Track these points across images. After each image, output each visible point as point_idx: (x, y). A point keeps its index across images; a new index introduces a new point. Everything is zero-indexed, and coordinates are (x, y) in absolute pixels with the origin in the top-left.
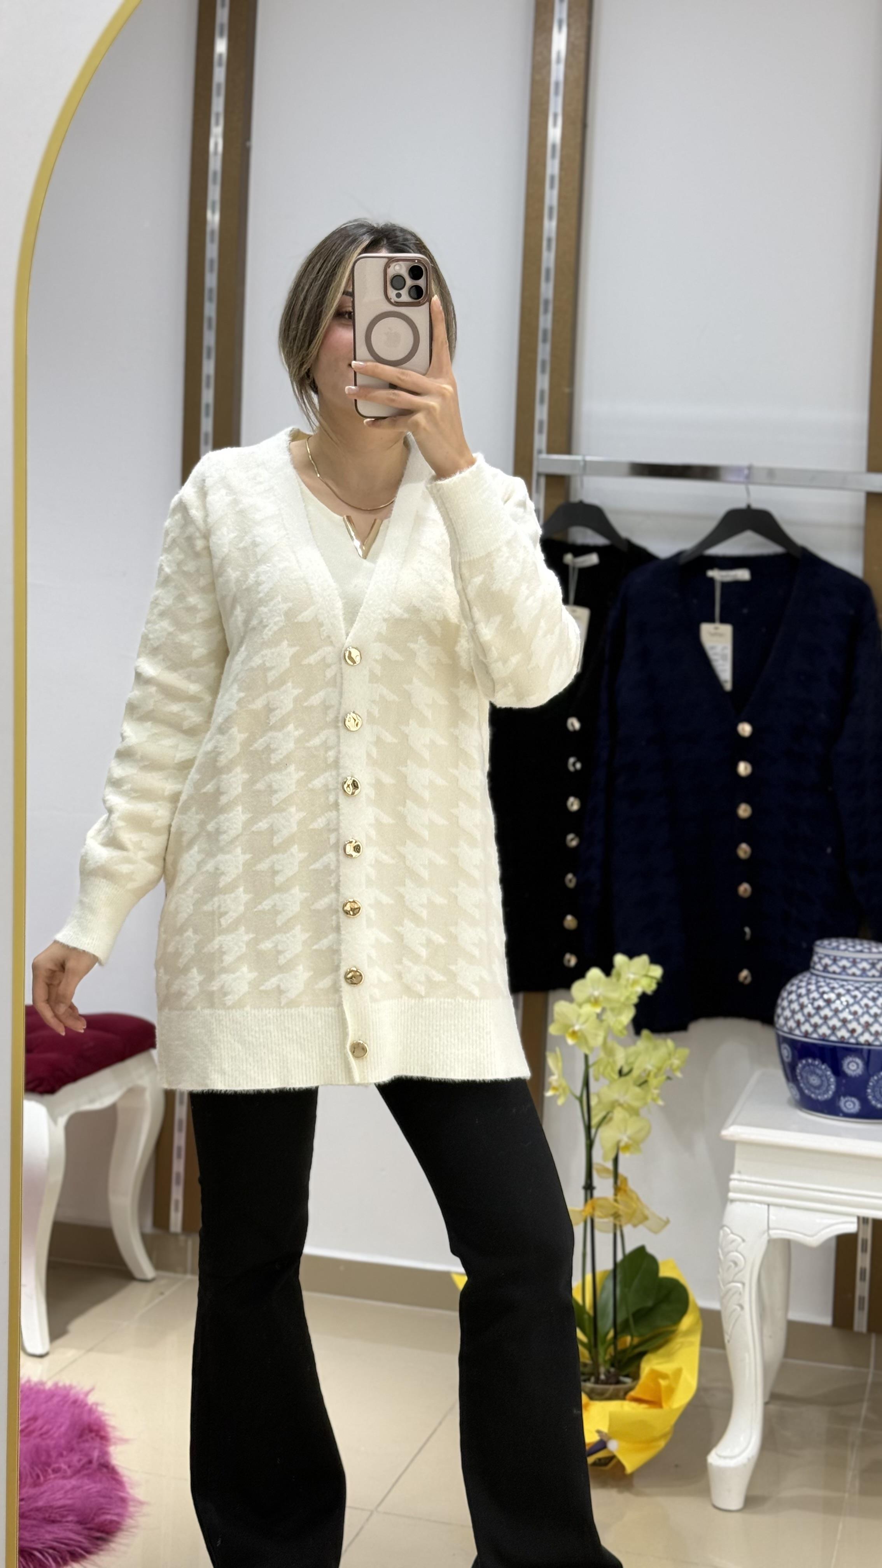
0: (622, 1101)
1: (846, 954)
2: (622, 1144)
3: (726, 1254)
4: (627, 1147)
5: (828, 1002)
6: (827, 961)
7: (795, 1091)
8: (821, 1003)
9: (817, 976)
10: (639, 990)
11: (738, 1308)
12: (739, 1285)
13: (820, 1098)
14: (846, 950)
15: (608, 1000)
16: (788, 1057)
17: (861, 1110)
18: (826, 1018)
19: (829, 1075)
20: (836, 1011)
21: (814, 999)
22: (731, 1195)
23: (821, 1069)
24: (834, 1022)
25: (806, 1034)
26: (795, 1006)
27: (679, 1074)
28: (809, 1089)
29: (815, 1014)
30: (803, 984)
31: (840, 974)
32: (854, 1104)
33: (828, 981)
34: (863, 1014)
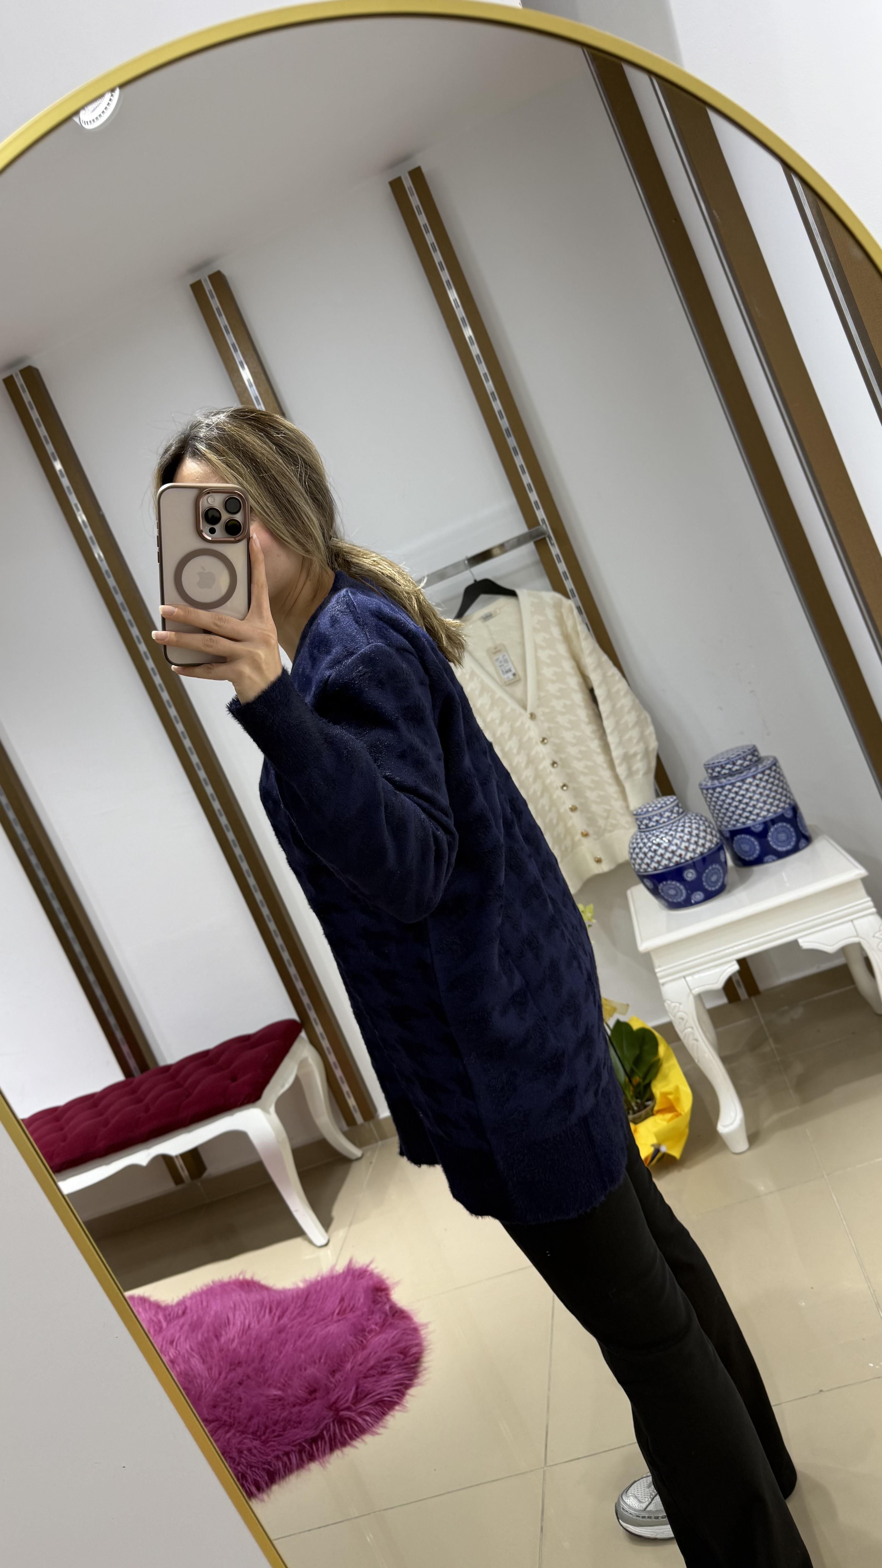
1: (654, 813)
3: (674, 1016)
6: (645, 821)
7: (663, 902)
9: (644, 832)
11: (695, 1042)
12: (689, 1030)
16: (650, 886)
17: (705, 896)
19: (679, 886)
23: (673, 885)
24: (668, 855)
25: (655, 869)
26: (641, 855)
28: (671, 898)
30: (639, 841)
31: (656, 825)
32: (700, 895)
34: (681, 844)
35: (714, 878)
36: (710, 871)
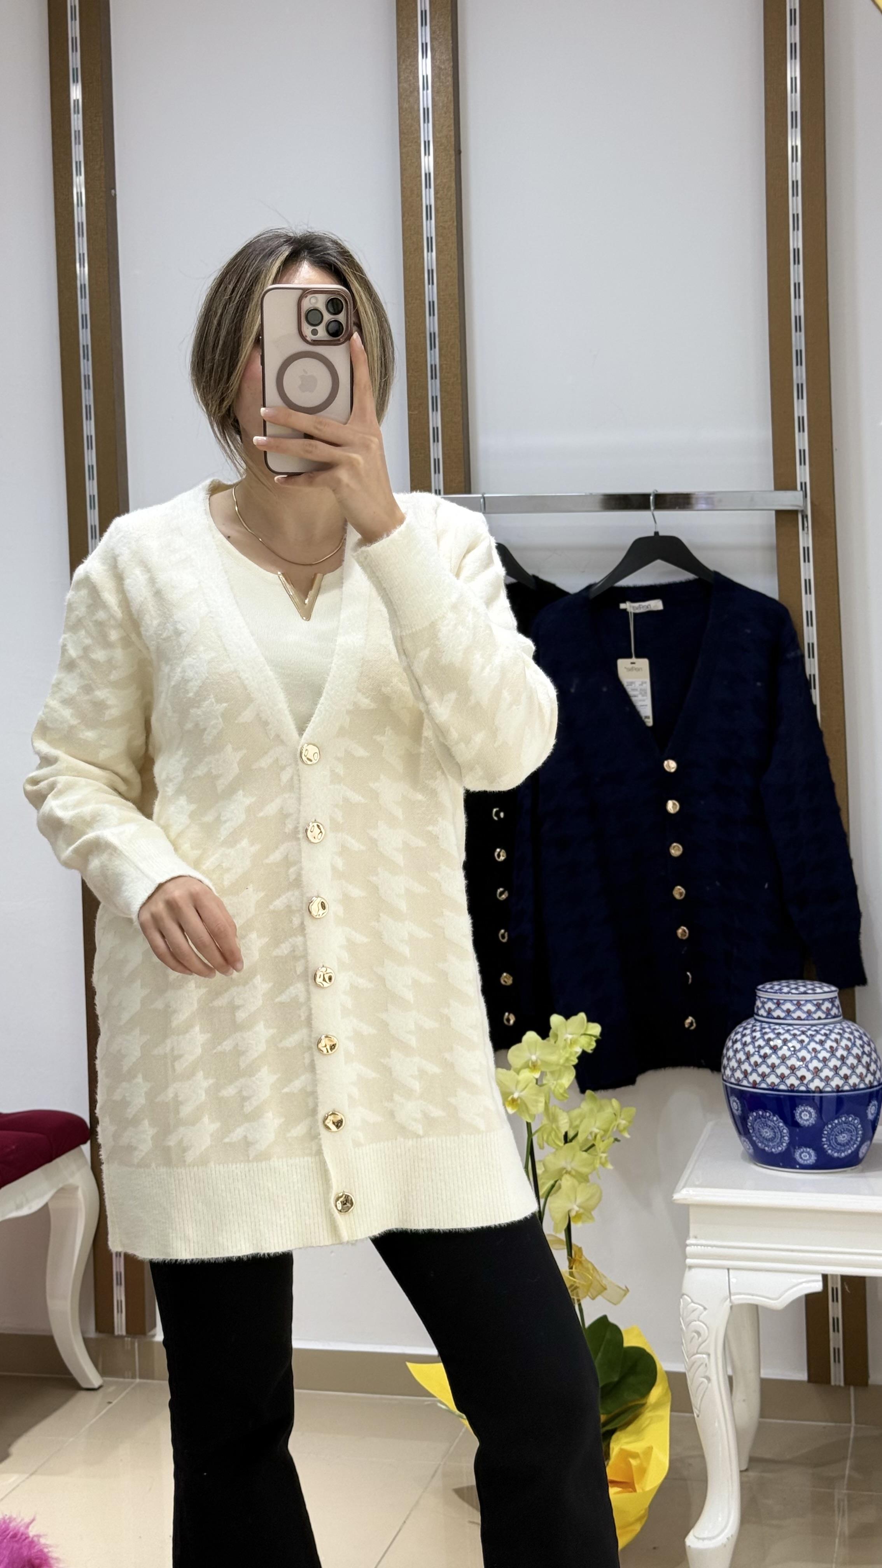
0: (569, 1169)
1: (790, 997)
2: (573, 1214)
3: (688, 1325)
4: (578, 1216)
5: (775, 1049)
6: (770, 1005)
7: (748, 1145)
8: (767, 1050)
9: (761, 1022)
10: (578, 1050)
11: (705, 1381)
12: (704, 1356)
13: (773, 1150)
14: (789, 993)
15: (546, 1063)
16: (737, 1110)
17: (816, 1161)
18: (773, 1067)
19: (782, 1127)
20: (784, 1059)
21: (760, 1047)
22: (689, 1261)
23: (773, 1121)
24: (782, 1070)
25: (755, 1085)
26: (741, 1056)
27: (627, 1135)
28: (762, 1143)
29: (761, 1063)
30: (748, 1032)
31: (784, 1018)
32: (809, 1153)
33: (773, 1026)
34: (812, 1059)
35: (843, 1138)
36: (839, 1124)
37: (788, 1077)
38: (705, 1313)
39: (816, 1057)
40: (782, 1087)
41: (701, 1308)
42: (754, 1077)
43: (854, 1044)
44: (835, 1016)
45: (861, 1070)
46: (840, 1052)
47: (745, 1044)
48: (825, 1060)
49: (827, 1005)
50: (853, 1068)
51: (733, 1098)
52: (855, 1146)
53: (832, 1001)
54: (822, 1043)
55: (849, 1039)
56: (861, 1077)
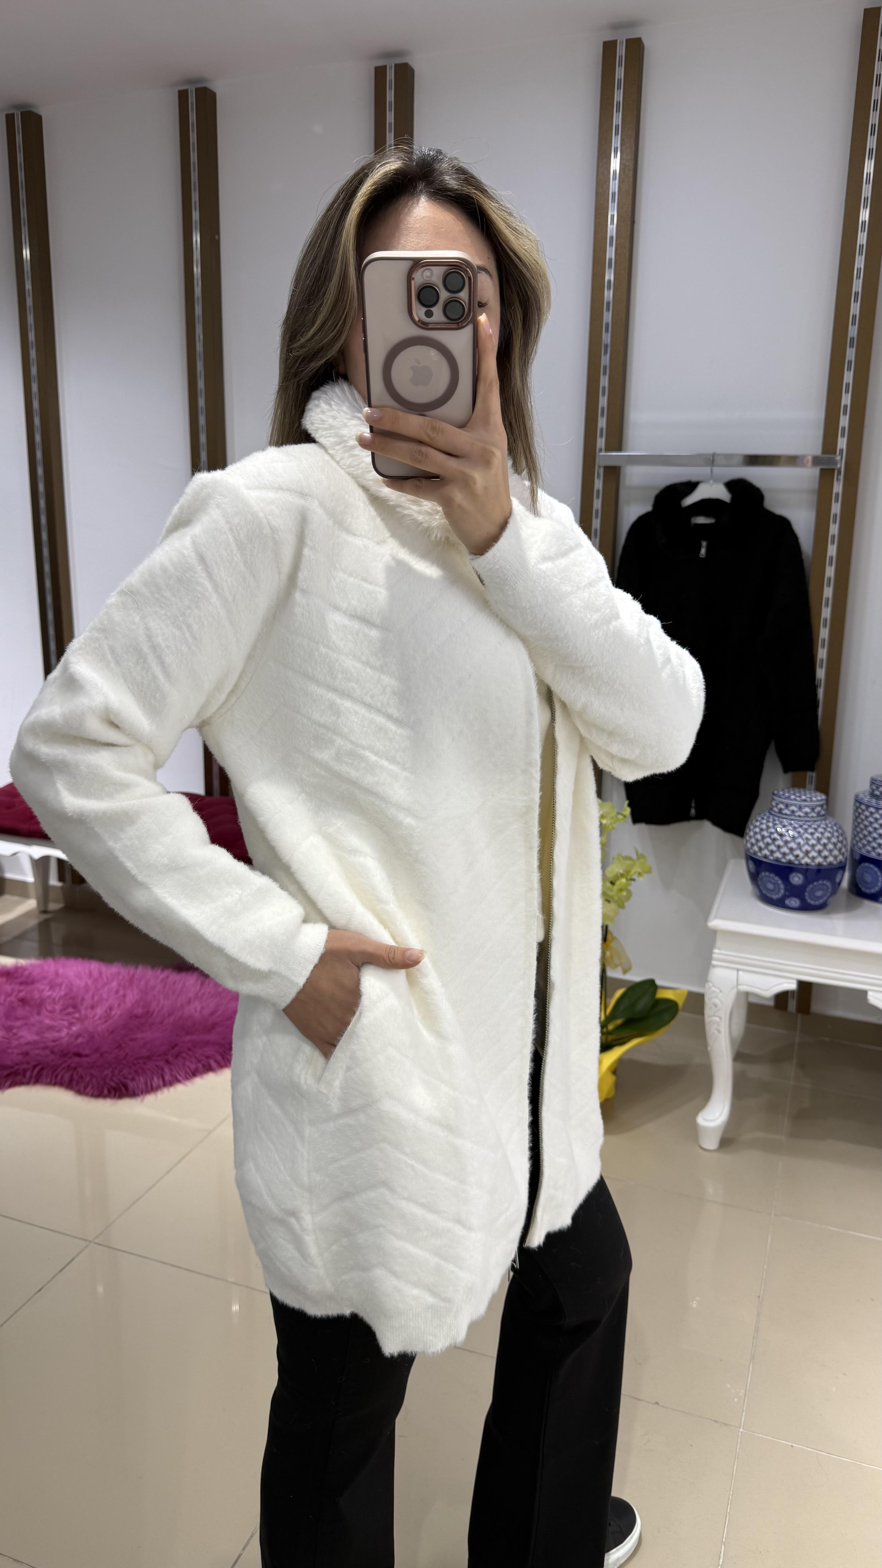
1: (794, 802)
3: (709, 999)
5: (781, 835)
6: (781, 806)
8: (776, 836)
9: (774, 815)
11: (717, 1033)
12: (717, 1019)
13: (773, 896)
14: (794, 798)
17: (800, 906)
18: (779, 847)
19: (780, 884)
20: (786, 842)
21: (772, 833)
22: (714, 962)
24: (785, 850)
25: (765, 857)
26: (759, 837)
29: (772, 843)
30: (764, 821)
31: (790, 815)
32: (796, 902)
33: (781, 820)
34: (804, 845)
35: (819, 893)
36: (818, 885)
37: (788, 854)
38: (721, 994)
39: (808, 844)
40: (784, 860)
41: (718, 991)
42: (766, 852)
43: (833, 836)
44: (823, 815)
45: (836, 852)
46: (824, 841)
47: (762, 830)
48: (813, 846)
49: (819, 809)
50: (831, 851)
51: (750, 862)
52: (825, 898)
53: (822, 806)
54: (812, 834)
55: (830, 832)
56: (835, 857)
